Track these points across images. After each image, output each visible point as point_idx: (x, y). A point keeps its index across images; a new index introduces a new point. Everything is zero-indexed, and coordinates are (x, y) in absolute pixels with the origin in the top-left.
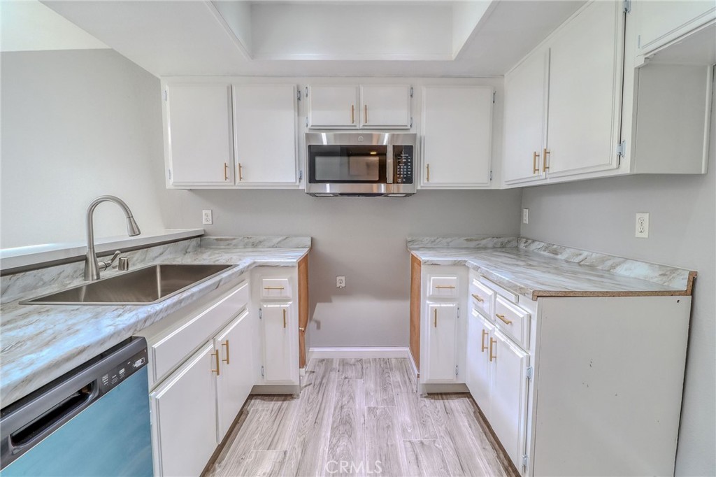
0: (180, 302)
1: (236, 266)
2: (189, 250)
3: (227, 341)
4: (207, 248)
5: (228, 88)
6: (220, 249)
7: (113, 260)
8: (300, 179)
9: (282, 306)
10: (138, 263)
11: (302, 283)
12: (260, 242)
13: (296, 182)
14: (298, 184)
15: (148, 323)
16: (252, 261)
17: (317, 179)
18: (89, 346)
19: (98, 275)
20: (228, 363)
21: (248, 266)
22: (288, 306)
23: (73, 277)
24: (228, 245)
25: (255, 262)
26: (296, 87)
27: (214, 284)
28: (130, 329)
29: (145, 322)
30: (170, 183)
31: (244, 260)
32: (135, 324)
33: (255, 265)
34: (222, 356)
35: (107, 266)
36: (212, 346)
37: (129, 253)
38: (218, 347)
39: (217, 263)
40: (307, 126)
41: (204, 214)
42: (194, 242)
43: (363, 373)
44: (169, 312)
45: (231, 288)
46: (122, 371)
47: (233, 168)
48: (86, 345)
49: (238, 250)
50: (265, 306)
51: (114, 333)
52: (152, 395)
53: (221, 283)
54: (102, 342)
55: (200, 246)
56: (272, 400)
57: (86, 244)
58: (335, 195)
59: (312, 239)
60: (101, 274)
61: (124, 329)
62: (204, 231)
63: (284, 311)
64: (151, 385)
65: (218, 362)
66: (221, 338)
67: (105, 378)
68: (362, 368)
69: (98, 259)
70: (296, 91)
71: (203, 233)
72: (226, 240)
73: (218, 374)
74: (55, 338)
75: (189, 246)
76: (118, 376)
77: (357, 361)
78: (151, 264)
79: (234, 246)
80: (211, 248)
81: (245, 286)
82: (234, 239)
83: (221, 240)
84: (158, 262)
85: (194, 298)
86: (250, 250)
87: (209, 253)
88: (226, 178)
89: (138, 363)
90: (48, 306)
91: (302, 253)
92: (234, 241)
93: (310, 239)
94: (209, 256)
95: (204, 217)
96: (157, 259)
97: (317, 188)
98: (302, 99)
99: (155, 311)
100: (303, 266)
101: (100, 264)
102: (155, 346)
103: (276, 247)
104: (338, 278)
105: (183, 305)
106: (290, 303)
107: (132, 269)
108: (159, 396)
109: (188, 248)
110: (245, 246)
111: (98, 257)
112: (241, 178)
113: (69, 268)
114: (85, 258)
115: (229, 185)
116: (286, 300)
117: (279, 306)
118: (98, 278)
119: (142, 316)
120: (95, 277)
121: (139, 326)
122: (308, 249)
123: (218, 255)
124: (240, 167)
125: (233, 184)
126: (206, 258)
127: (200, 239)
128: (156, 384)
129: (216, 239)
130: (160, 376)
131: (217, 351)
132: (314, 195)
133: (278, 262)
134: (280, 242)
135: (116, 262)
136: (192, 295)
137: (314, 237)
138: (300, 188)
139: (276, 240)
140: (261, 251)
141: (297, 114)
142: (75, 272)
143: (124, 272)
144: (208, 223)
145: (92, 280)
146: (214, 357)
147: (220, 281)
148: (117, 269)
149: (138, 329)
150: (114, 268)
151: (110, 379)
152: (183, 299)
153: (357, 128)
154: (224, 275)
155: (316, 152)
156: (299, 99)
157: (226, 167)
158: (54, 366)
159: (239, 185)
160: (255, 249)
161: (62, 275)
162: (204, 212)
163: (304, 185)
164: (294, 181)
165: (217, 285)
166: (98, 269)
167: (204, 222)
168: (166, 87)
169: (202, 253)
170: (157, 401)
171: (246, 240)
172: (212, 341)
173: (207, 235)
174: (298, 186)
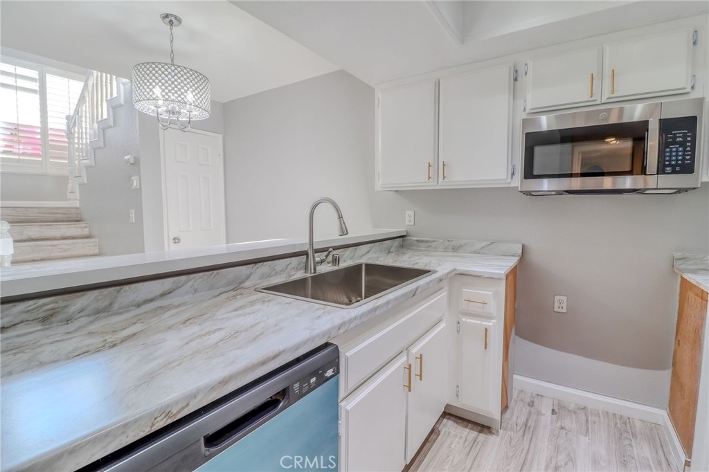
0: (375, 309)
1: (435, 272)
2: (391, 250)
3: (421, 355)
4: (408, 249)
5: (435, 83)
6: (421, 250)
7: (327, 256)
8: (513, 174)
9: (484, 323)
10: (348, 260)
11: (509, 299)
12: (461, 246)
13: (507, 179)
14: (509, 180)
15: (342, 330)
16: (452, 268)
17: (535, 173)
18: (284, 351)
19: (315, 269)
20: (421, 379)
21: (448, 273)
22: (491, 324)
23: (297, 269)
24: (429, 247)
25: (455, 270)
26: (512, 68)
27: (410, 292)
28: (324, 336)
29: (339, 328)
30: (379, 186)
31: (443, 265)
32: (329, 331)
33: (455, 272)
34: (415, 370)
35: (322, 261)
36: (404, 358)
37: (341, 250)
38: (412, 361)
39: (416, 267)
40: (525, 110)
41: (407, 215)
42: (397, 242)
43: (588, 428)
44: (363, 320)
45: (429, 296)
46: (313, 380)
47: (437, 167)
48: (282, 350)
49: (437, 253)
50: (464, 320)
51: (309, 339)
52: (342, 404)
53: (418, 291)
54: (297, 347)
55: (402, 246)
56: (466, 427)
57: (307, 241)
58: (559, 193)
59: (523, 246)
60: (318, 268)
61: (318, 335)
62: (407, 231)
63: (486, 330)
64: (342, 394)
65: (411, 376)
66: (415, 350)
67: (296, 386)
68: (587, 420)
69: (316, 255)
70: (512, 71)
71: (405, 234)
72: (427, 242)
73: (410, 391)
74: (262, 334)
75: (392, 246)
76: (309, 384)
77: (579, 408)
78: (358, 262)
79: (434, 248)
80: (412, 249)
81: (443, 294)
82: (435, 241)
83: (422, 241)
84: (364, 260)
85: (390, 306)
86: (450, 254)
87: (410, 254)
88: (429, 178)
89: (330, 373)
90: (272, 296)
91: (512, 262)
92: (435, 243)
93: (521, 246)
94: (410, 258)
95: (407, 218)
96: (364, 257)
97: (533, 185)
98: (519, 79)
99: (349, 318)
100: (511, 278)
101: (317, 259)
102: (349, 354)
103: (479, 253)
104: (557, 298)
105: (377, 313)
106: (495, 321)
107: (343, 265)
108: (349, 407)
109: (391, 248)
110: (446, 249)
111: (316, 253)
112: (444, 177)
113: (294, 261)
114: (305, 253)
115: (432, 185)
116: (488, 317)
117: (479, 322)
118: (315, 272)
119: (337, 322)
120: (313, 271)
121: (333, 333)
122: (518, 258)
123: (417, 258)
124: (444, 165)
125: (435, 183)
126: (405, 261)
127: (402, 240)
128: (347, 393)
129: (417, 240)
130: (351, 386)
131: (410, 366)
132: (529, 193)
133: (481, 272)
134: (483, 248)
135: (330, 258)
136: (388, 303)
137: (526, 244)
138: (512, 185)
139: (478, 246)
140: (462, 257)
141: (512, 98)
142: (299, 264)
143: (335, 268)
144: (410, 224)
145: (311, 273)
146: (407, 371)
147: (417, 289)
148: (331, 265)
149: (332, 336)
150: (329, 263)
151: (301, 388)
152: (378, 307)
153: (598, 102)
154: (422, 282)
155: (534, 141)
156: (516, 80)
157: (430, 166)
158: (249, 369)
159: (442, 184)
160: (455, 254)
161: (290, 266)
162: (407, 213)
163: (517, 182)
164: (505, 178)
165: (414, 293)
166: (316, 264)
167: (407, 223)
168: (379, 94)
169: (403, 254)
170: (347, 412)
171: (447, 243)
172: (405, 353)
173: (409, 236)
174: (510, 183)
